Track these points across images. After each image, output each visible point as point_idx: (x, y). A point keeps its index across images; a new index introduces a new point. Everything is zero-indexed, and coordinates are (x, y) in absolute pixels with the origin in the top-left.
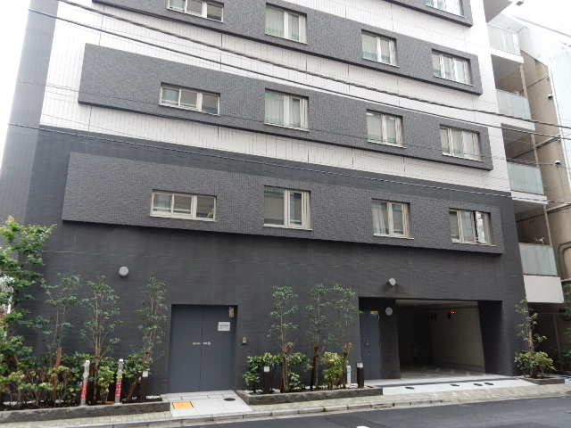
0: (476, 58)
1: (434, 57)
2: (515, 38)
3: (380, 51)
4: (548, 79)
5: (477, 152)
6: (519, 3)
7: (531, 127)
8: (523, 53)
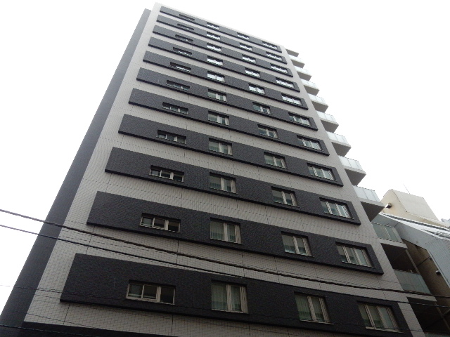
0: (370, 246)
1: (339, 248)
2: (395, 231)
3: (297, 246)
4: (431, 259)
5: (395, 326)
6: (389, 207)
7: (433, 299)
8: (404, 241)
